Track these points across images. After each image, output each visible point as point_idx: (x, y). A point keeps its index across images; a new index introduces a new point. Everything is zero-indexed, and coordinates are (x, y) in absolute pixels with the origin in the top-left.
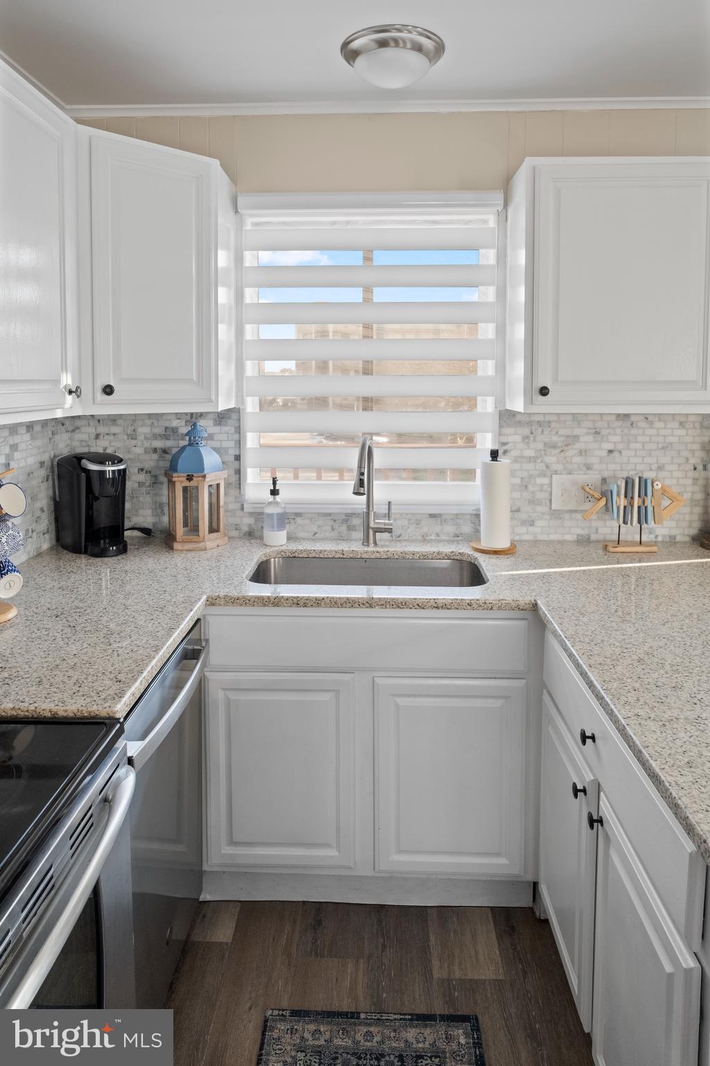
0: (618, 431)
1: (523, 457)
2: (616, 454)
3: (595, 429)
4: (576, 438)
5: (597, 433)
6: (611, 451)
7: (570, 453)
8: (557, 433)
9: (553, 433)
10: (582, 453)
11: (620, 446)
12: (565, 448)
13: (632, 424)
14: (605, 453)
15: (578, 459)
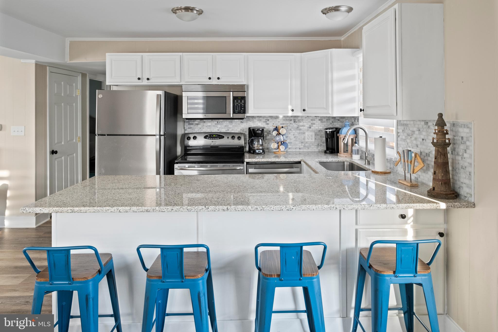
0: (425, 130)
1: (402, 139)
2: (424, 141)
3: (419, 128)
4: (414, 132)
5: (419, 130)
6: (423, 139)
7: (413, 139)
8: (410, 129)
9: (409, 129)
10: (416, 139)
11: (426, 138)
12: (411, 136)
13: (429, 127)
14: (421, 140)
15: (414, 142)
